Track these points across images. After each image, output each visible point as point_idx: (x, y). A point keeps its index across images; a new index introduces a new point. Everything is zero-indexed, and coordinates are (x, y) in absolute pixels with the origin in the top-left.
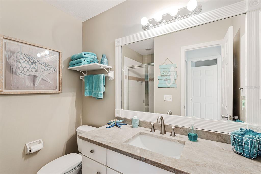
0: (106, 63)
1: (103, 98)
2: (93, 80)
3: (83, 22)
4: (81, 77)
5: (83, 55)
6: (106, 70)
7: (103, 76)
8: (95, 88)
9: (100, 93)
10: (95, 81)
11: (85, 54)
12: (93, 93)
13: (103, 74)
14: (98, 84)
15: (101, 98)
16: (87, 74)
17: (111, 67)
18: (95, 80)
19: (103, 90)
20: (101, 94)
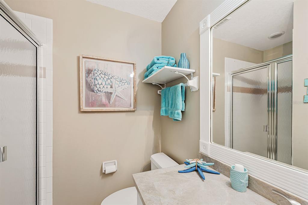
0: (185, 65)
1: (181, 120)
2: (170, 94)
3: (162, 22)
4: (159, 91)
5: (156, 61)
6: (187, 78)
7: (182, 87)
8: (172, 104)
9: (176, 112)
10: (171, 95)
11: (158, 60)
12: (169, 112)
13: (181, 84)
14: (175, 99)
15: (178, 119)
16: (165, 86)
17: (194, 71)
18: (172, 93)
19: (181, 107)
20: (178, 114)
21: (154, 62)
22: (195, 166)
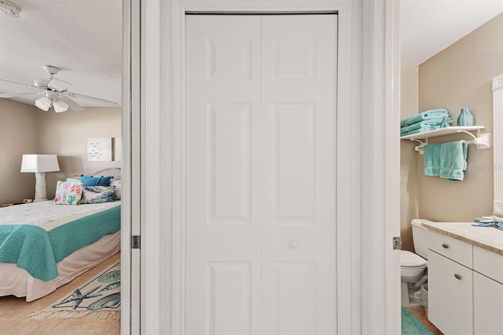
0: (469, 121)
1: (462, 180)
2: (441, 151)
3: (419, 64)
4: (416, 149)
5: (423, 117)
6: (472, 135)
7: (463, 144)
8: (446, 163)
9: (456, 171)
10: (444, 153)
11: (426, 116)
12: (441, 171)
13: (462, 141)
14: (452, 157)
15: (458, 179)
16: (427, 142)
17: (482, 127)
18: (445, 151)
19: (463, 166)
20: (458, 173)
21: (421, 118)
22: (492, 222)
